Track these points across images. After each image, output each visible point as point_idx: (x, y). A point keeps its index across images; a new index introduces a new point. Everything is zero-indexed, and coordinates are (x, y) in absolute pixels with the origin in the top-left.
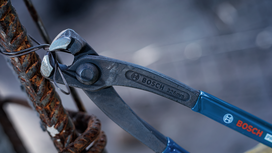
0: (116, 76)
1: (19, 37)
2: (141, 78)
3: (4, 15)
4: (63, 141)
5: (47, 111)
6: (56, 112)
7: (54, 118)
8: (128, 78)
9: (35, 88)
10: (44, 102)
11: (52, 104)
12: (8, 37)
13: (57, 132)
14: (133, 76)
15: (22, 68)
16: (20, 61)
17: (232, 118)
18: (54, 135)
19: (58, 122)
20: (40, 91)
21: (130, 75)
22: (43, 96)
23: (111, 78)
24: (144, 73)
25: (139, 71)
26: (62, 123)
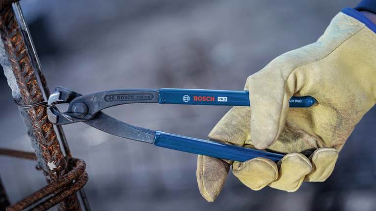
0: (99, 103)
1: (38, 96)
2: (116, 97)
3: (30, 80)
4: (58, 174)
5: (50, 150)
6: (57, 152)
7: (55, 156)
8: (108, 101)
9: (44, 133)
10: (49, 144)
11: (54, 146)
12: (30, 96)
13: (55, 167)
14: (110, 98)
15: (37, 118)
16: (36, 113)
17: (188, 97)
18: (52, 169)
19: (57, 159)
20: (47, 136)
21: (107, 98)
22: (49, 139)
23: (96, 106)
24: (116, 93)
25: (113, 93)
26: (59, 160)
